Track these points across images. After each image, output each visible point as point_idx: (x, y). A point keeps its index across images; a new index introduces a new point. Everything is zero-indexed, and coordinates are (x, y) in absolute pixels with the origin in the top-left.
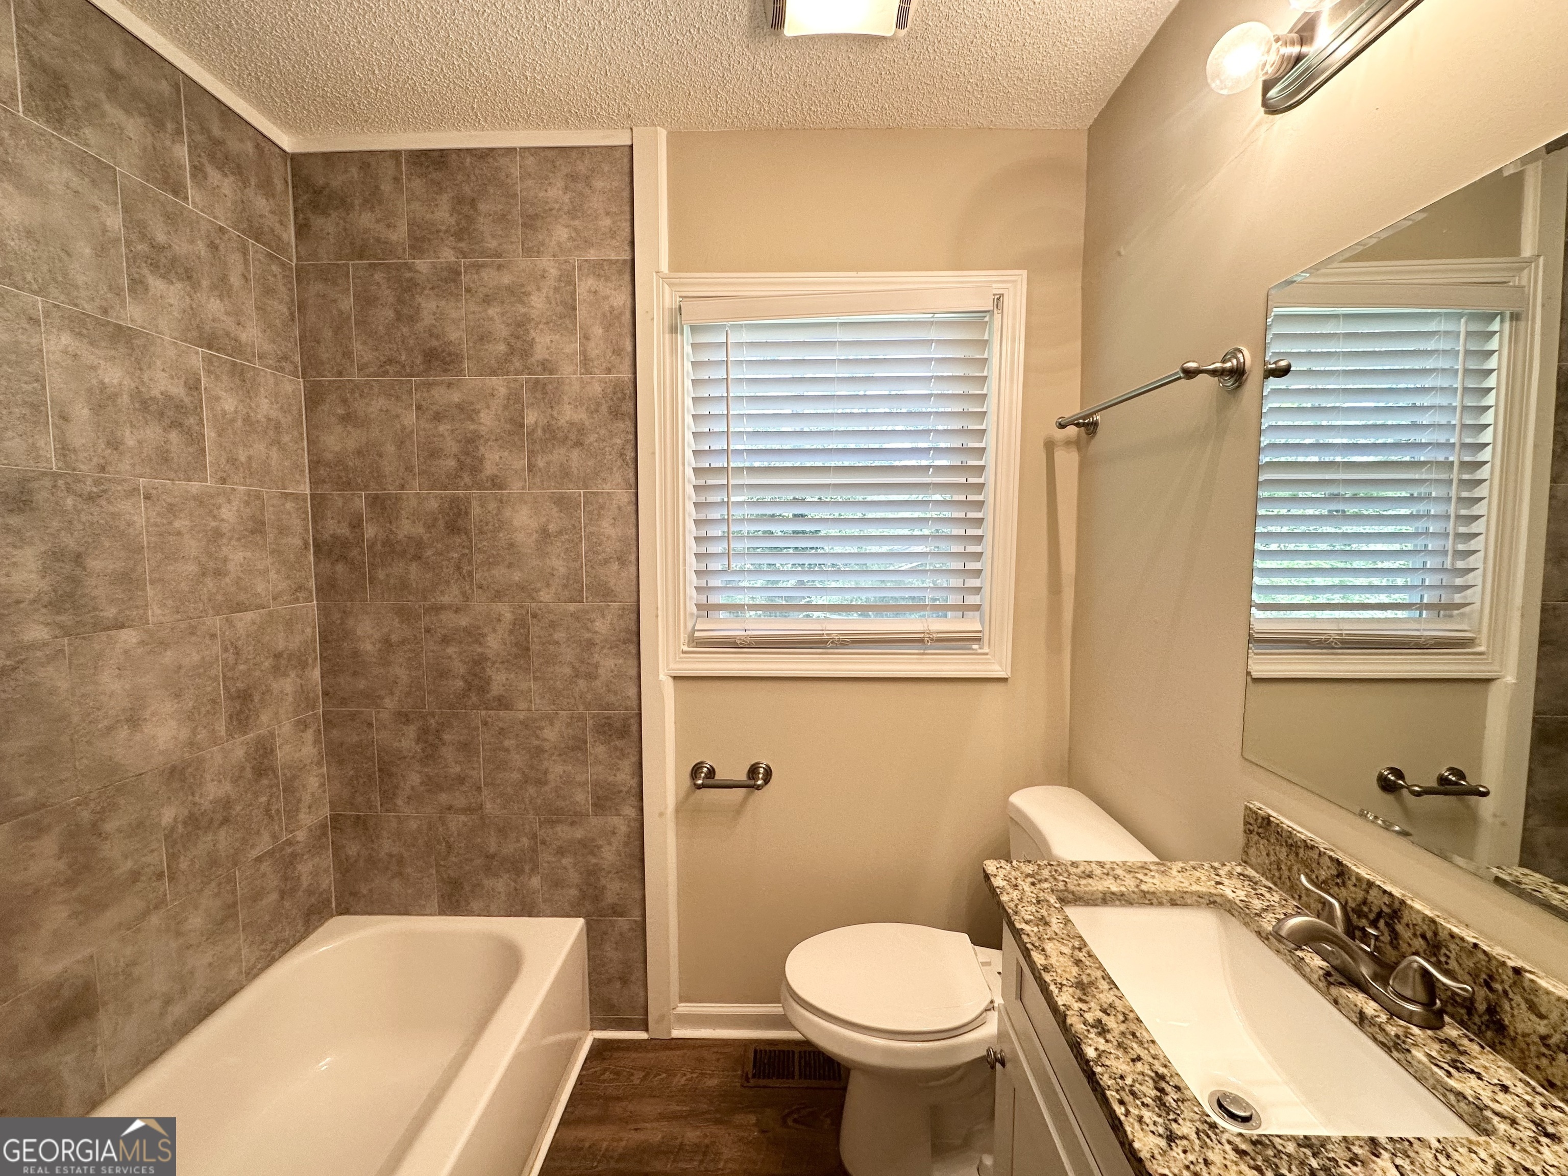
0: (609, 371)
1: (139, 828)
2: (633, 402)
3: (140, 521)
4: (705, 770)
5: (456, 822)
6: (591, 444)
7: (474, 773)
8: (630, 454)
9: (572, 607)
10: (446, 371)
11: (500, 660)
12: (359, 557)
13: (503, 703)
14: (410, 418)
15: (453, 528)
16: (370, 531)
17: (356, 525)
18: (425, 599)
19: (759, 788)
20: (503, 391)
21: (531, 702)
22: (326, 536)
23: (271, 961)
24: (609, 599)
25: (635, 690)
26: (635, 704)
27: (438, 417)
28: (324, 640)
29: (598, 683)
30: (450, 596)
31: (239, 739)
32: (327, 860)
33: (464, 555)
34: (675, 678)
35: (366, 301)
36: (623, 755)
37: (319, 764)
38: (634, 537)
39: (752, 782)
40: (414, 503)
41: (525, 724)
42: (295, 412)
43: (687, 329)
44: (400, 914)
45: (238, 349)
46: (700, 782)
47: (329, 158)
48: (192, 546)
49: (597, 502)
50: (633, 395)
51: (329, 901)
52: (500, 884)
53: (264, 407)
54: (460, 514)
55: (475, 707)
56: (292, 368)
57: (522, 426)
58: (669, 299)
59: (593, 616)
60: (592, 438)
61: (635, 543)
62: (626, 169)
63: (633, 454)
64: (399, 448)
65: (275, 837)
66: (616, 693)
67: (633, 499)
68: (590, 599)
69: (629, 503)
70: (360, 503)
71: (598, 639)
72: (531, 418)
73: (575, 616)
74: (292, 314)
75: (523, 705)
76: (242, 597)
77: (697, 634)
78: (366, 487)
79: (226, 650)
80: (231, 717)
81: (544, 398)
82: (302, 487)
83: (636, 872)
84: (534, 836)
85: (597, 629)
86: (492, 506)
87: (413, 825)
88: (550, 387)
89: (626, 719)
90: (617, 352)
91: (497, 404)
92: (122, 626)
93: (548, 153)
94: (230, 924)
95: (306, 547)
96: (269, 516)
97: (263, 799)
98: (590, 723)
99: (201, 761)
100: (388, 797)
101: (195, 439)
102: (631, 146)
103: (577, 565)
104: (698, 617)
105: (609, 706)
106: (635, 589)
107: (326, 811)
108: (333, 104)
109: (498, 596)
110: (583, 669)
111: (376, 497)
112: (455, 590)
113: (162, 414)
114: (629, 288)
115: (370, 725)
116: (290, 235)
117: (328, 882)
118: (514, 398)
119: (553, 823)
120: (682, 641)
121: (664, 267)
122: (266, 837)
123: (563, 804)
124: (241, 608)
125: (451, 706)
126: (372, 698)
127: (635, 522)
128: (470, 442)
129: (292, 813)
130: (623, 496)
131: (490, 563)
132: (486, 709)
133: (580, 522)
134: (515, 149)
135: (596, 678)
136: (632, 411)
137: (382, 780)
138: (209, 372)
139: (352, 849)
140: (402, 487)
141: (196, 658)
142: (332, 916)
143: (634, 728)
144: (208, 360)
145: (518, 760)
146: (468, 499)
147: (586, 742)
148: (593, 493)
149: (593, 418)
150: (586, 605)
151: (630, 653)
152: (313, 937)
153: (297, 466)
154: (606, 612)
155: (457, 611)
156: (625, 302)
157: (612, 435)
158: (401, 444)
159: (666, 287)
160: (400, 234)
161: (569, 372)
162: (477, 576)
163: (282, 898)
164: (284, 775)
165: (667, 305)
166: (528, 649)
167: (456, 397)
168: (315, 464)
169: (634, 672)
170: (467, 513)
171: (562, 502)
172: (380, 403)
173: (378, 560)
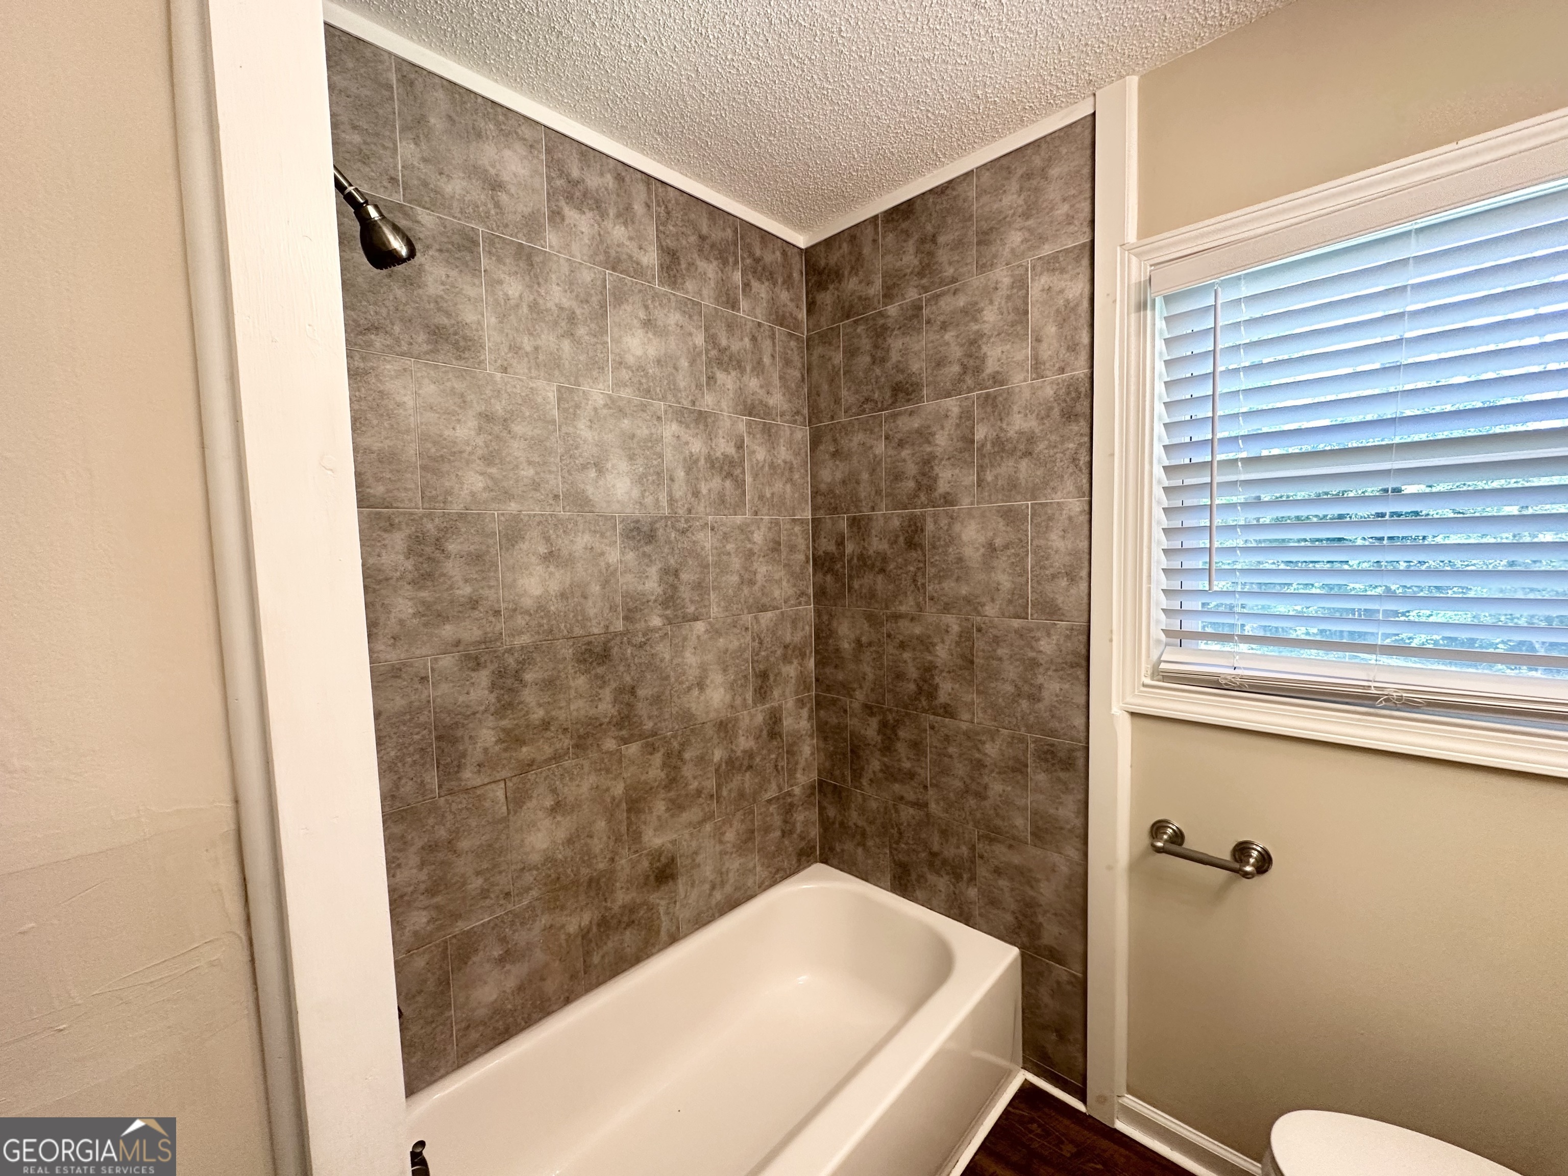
0: (1062, 370)
1: (701, 760)
2: (1089, 400)
3: (708, 546)
4: (1170, 831)
5: (907, 813)
6: (1040, 452)
7: (922, 772)
8: (1083, 459)
9: (1016, 623)
10: (908, 400)
11: (947, 670)
12: (841, 570)
13: (948, 711)
14: (880, 448)
15: (911, 544)
16: (850, 548)
17: (840, 543)
18: (887, 607)
19: (1246, 875)
20: (956, 410)
21: (974, 714)
22: (821, 553)
23: (774, 883)
24: (1055, 617)
25: (1083, 720)
26: (1082, 735)
27: (901, 444)
28: (817, 637)
29: (1040, 706)
30: (906, 606)
31: (760, 708)
32: (814, 815)
33: (918, 569)
34: (1133, 714)
35: (852, 353)
36: (1067, 790)
37: (812, 736)
38: (1087, 551)
39: (1237, 866)
40: (881, 522)
41: (968, 735)
42: (803, 455)
43: (1159, 302)
44: (863, 879)
45: (767, 412)
46: (1160, 844)
47: (828, 243)
48: (736, 563)
49: (1046, 513)
50: (1089, 392)
51: (815, 847)
52: (942, 883)
53: (783, 454)
54: (917, 531)
55: (925, 711)
56: (802, 420)
57: (972, 442)
58: (1137, 271)
59: (1039, 634)
60: (1041, 446)
61: (1086, 556)
62: (1088, 142)
63: (1087, 459)
64: (871, 475)
65: (780, 789)
66: (1060, 721)
67: (1087, 508)
68: (1035, 616)
69: (1081, 512)
70: (844, 525)
71: (1042, 659)
72: (981, 433)
73: (1020, 633)
74: (803, 376)
75: (966, 716)
76: (765, 600)
77: (1163, 666)
78: (848, 511)
79: (754, 640)
80: (755, 690)
81: (994, 412)
82: (806, 514)
83: (1078, 922)
84: (973, 848)
85: (1042, 648)
86: (944, 522)
87: (874, 805)
88: (1001, 399)
89: (1072, 750)
90: (1073, 348)
91: (949, 424)
92: (698, 620)
93: (1003, 162)
94: (750, 845)
95: (808, 562)
96: (783, 538)
97: (773, 756)
98: (1032, 746)
99: (736, 720)
100: (857, 774)
101: (740, 484)
102: (1094, 114)
103: (1023, 580)
104: (1167, 645)
105: (1053, 733)
106: (1085, 607)
107: (814, 776)
108: (829, 198)
109: (947, 608)
110: (1026, 688)
111: (854, 518)
112: (911, 601)
113: (721, 469)
114: (1088, 272)
115: (845, 711)
116: (803, 315)
117: (815, 832)
118: (966, 415)
119: (992, 841)
120: (1143, 672)
121: (1131, 236)
122: (774, 786)
123: (1001, 823)
124: (764, 609)
125: (906, 707)
126: (847, 688)
127: (1087, 533)
128: (927, 462)
129: (792, 772)
130: (1076, 505)
131: (940, 577)
132: (934, 714)
133: (1027, 536)
134: (972, 171)
135: (1039, 700)
136: (1088, 411)
137: (852, 762)
138: (749, 433)
139: (831, 812)
140: (873, 509)
141: (736, 643)
142: (816, 862)
143: (1080, 762)
144: (749, 424)
145: (960, 769)
146: (923, 515)
147: (1027, 766)
148: (1041, 504)
149: (1044, 424)
150: (1031, 622)
151: (1077, 678)
152: (803, 874)
153: (803, 497)
154: (1052, 632)
155: (912, 619)
156: (1083, 288)
157: (1064, 439)
158: (873, 472)
159: (1134, 260)
160: (876, 288)
161: (1020, 381)
162: (930, 588)
163: (783, 836)
164: (787, 741)
165: (1134, 280)
166: (972, 662)
167: (916, 423)
168: (815, 493)
169: (1082, 700)
170: (922, 530)
171: (1011, 516)
172: (859, 437)
173: (854, 572)
